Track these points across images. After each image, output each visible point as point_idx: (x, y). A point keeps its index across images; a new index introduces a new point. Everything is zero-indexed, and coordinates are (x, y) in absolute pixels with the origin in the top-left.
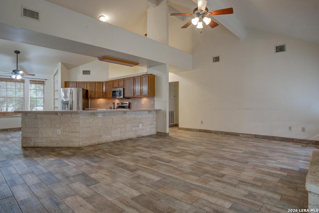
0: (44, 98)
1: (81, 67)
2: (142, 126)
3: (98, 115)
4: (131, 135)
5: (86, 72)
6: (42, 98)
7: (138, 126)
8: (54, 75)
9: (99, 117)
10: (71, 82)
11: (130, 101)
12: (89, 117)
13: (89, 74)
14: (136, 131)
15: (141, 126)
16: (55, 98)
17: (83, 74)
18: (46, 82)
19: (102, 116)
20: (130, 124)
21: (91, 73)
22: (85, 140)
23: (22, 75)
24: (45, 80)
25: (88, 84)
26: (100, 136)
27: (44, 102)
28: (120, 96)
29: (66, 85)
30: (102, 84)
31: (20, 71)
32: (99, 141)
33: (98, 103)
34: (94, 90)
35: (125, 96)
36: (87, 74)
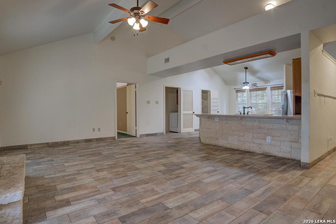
2: (272, 140)
3: (214, 119)
4: (253, 147)
7: (265, 139)
9: (216, 120)
12: (208, 120)
14: (260, 144)
15: (270, 140)
19: (218, 120)
20: (252, 134)
22: (205, 139)
26: (217, 139)
32: (216, 143)
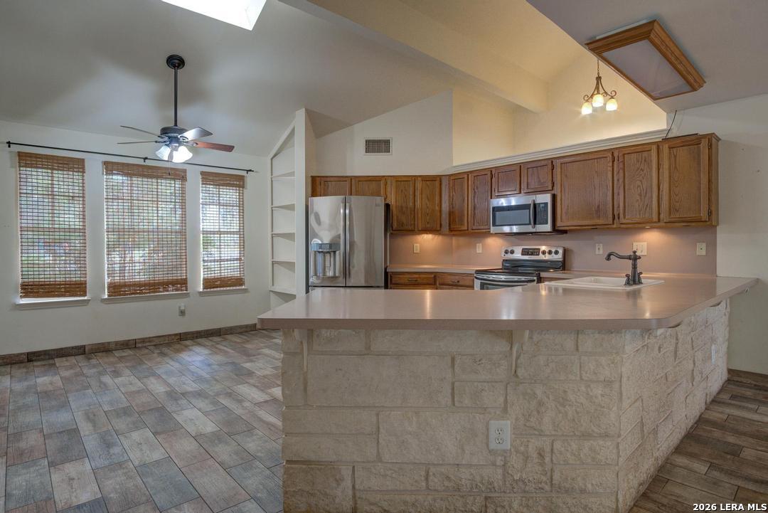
0: (241, 233)
1: (357, 127)
5: (378, 146)
6: (233, 233)
8: (272, 156)
10: (332, 179)
11: (568, 242)
13: (388, 150)
16: (276, 231)
17: (367, 151)
18: (250, 179)
21: (393, 146)
23: (193, 147)
24: (244, 173)
25: (389, 183)
27: (242, 246)
28: (535, 223)
29: (317, 186)
30: (437, 183)
31: (186, 131)
33: (417, 248)
34: (411, 204)
35: (559, 223)
36: (379, 151)
